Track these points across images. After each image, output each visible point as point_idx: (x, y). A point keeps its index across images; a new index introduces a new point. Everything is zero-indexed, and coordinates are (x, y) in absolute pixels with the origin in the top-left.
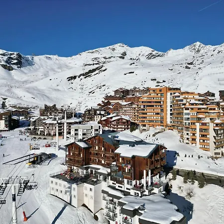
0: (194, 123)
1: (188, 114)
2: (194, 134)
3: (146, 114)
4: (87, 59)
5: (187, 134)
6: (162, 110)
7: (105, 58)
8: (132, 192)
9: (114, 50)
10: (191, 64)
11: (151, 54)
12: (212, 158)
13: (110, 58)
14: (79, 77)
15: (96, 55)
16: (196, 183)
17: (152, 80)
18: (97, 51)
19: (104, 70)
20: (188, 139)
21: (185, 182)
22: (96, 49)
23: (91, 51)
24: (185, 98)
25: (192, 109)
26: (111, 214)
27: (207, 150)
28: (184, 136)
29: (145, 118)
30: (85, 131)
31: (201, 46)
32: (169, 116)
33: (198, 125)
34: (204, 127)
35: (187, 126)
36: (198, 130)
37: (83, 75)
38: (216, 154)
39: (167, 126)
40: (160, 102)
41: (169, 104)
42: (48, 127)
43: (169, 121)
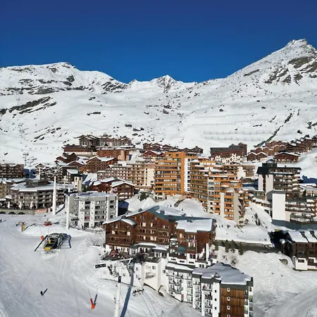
0: (218, 193)
1: (212, 183)
2: (218, 204)
3: (163, 180)
4: (11, 80)
5: (211, 203)
6: (179, 177)
7: (41, 81)
8: (197, 265)
9: (54, 70)
10: (168, 107)
11: (109, 83)
12: (239, 227)
13: (49, 82)
14: (11, 111)
15: (26, 75)
16: (237, 251)
17: (127, 126)
18: (28, 69)
19: (52, 105)
20: (211, 208)
21: (227, 251)
22: (27, 66)
23: (17, 67)
24: (206, 166)
25: (216, 178)
26: (176, 288)
27: (231, 219)
28: (208, 206)
29: (161, 185)
30: (98, 203)
31: (172, 81)
32: (186, 183)
33: (222, 195)
34: (228, 197)
35: (211, 195)
36: (222, 200)
37: (17, 108)
38: (240, 222)
39: (184, 194)
40: (176, 168)
41: (186, 170)
42: (22, 197)
43: (186, 188)
